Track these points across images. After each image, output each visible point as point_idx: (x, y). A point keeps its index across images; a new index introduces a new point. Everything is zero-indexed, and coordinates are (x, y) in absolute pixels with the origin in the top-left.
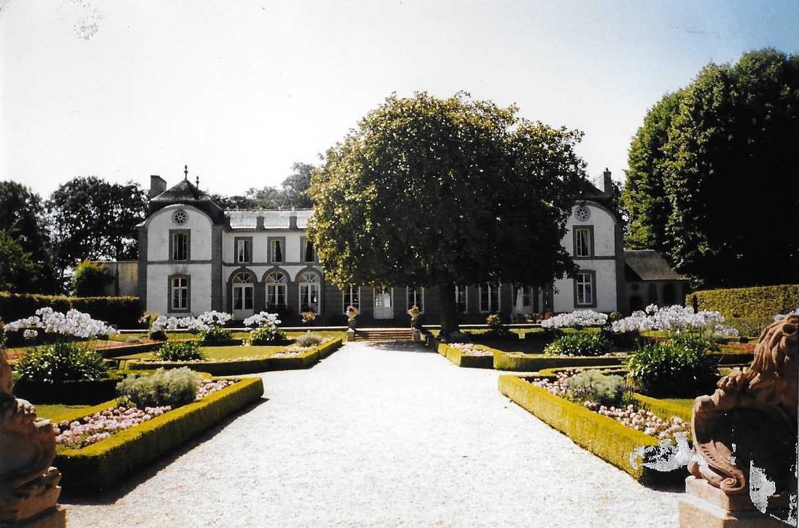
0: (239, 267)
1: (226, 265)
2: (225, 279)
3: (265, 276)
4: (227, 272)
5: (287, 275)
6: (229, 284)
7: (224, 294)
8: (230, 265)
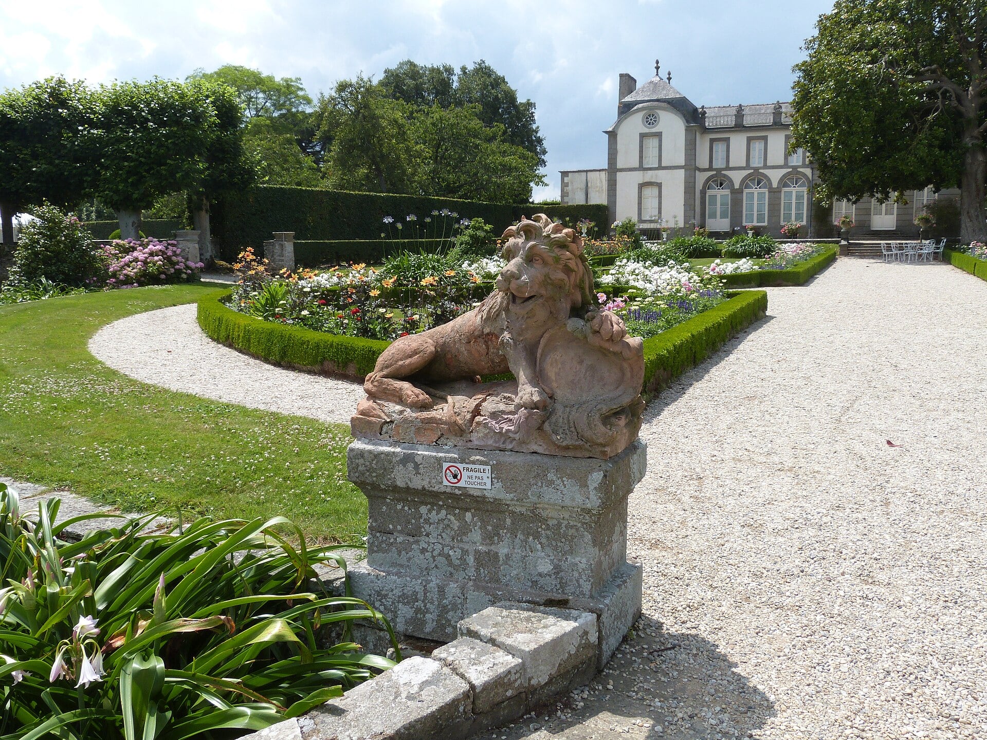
0: (715, 172)
1: (700, 170)
2: (699, 186)
3: (743, 181)
4: (701, 178)
5: (769, 180)
6: (703, 193)
7: (698, 209)
8: (705, 170)
